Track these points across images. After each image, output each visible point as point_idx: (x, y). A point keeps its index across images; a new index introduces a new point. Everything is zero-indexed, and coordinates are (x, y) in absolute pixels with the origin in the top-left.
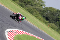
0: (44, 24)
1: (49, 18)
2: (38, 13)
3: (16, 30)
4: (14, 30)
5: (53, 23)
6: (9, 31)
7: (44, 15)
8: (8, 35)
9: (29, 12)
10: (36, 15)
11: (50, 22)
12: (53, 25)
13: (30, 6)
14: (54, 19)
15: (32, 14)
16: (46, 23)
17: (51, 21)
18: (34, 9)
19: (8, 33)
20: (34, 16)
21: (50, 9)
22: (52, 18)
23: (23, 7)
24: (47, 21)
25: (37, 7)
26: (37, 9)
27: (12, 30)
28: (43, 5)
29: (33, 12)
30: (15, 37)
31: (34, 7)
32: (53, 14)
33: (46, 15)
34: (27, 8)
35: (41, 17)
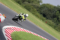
0: (42, 21)
1: (46, 15)
2: (35, 9)
3: (13, 27)
6: (6, 28)
7: (42, 12)
8: (5, 32)
10: (34, 12)
11: (47, 19)
12: (51, 21)
13: (27, 3)
14: (51, 16)
15: (30, 11)
16: (43, 20)
17: (49, 17)
18: (31, 5)
20: (31, 13)
21: (47, 6)
22: (50, 15)
23: (20, 4)
24: (45, 18)
25: (34, 4)
26: (34, 5)
27: (9, 27)
28: (40, 2)
29: (30, 9)
30: (12, 34)
31: (32, 4)
32: (50, 10)
33: (44, 12)
35: (38, 14)
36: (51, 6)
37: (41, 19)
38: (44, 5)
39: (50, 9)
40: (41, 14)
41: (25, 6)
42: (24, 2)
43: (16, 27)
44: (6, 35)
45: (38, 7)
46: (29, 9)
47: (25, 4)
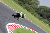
0: (39, 20)
1: (43, 15)
3: (15, 24)
4: (13, 24)
5: (46, 19)
6: (10, 25)
7: (39, 13)
8: (9, 28)
9: (26, 9)
10: (32, 13)
13: (27, 4)
14: (47, 16)
15: (29, 11)
17: (45, 17)
19: (9, 26)
20: (30, 13)
23: (21, 5)
24: (41, 18)
26: (33, 7)
27: (12, 24)
28: (38, 4)
31: (31, 6)
34: (25, 6)
35: (36, 14)
36: (47, 8)
37: (38, 18)
38: (41, 6)
39: (46, 10)
40: (39, 14)
41: (25, 7)
42: (24, 4)
43: (17, 24)
44: (9, 31)
45: (36, 9)
46: (28, 10)
47: (25, 5)
